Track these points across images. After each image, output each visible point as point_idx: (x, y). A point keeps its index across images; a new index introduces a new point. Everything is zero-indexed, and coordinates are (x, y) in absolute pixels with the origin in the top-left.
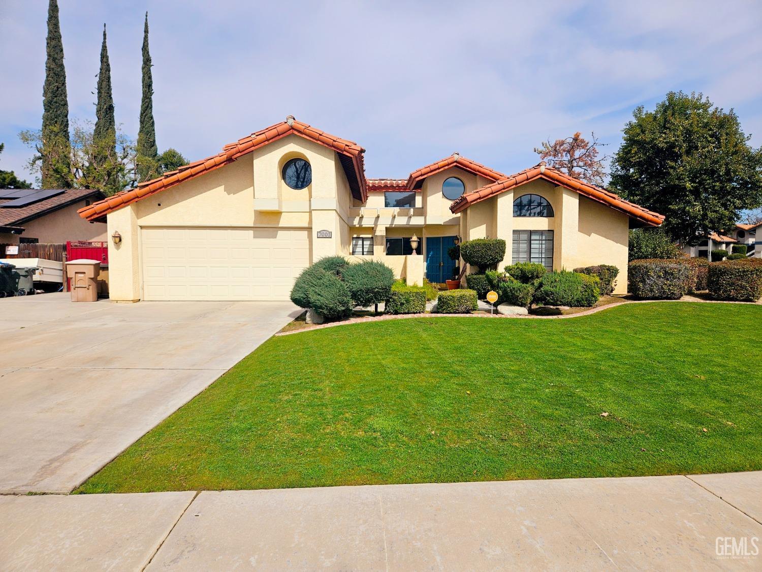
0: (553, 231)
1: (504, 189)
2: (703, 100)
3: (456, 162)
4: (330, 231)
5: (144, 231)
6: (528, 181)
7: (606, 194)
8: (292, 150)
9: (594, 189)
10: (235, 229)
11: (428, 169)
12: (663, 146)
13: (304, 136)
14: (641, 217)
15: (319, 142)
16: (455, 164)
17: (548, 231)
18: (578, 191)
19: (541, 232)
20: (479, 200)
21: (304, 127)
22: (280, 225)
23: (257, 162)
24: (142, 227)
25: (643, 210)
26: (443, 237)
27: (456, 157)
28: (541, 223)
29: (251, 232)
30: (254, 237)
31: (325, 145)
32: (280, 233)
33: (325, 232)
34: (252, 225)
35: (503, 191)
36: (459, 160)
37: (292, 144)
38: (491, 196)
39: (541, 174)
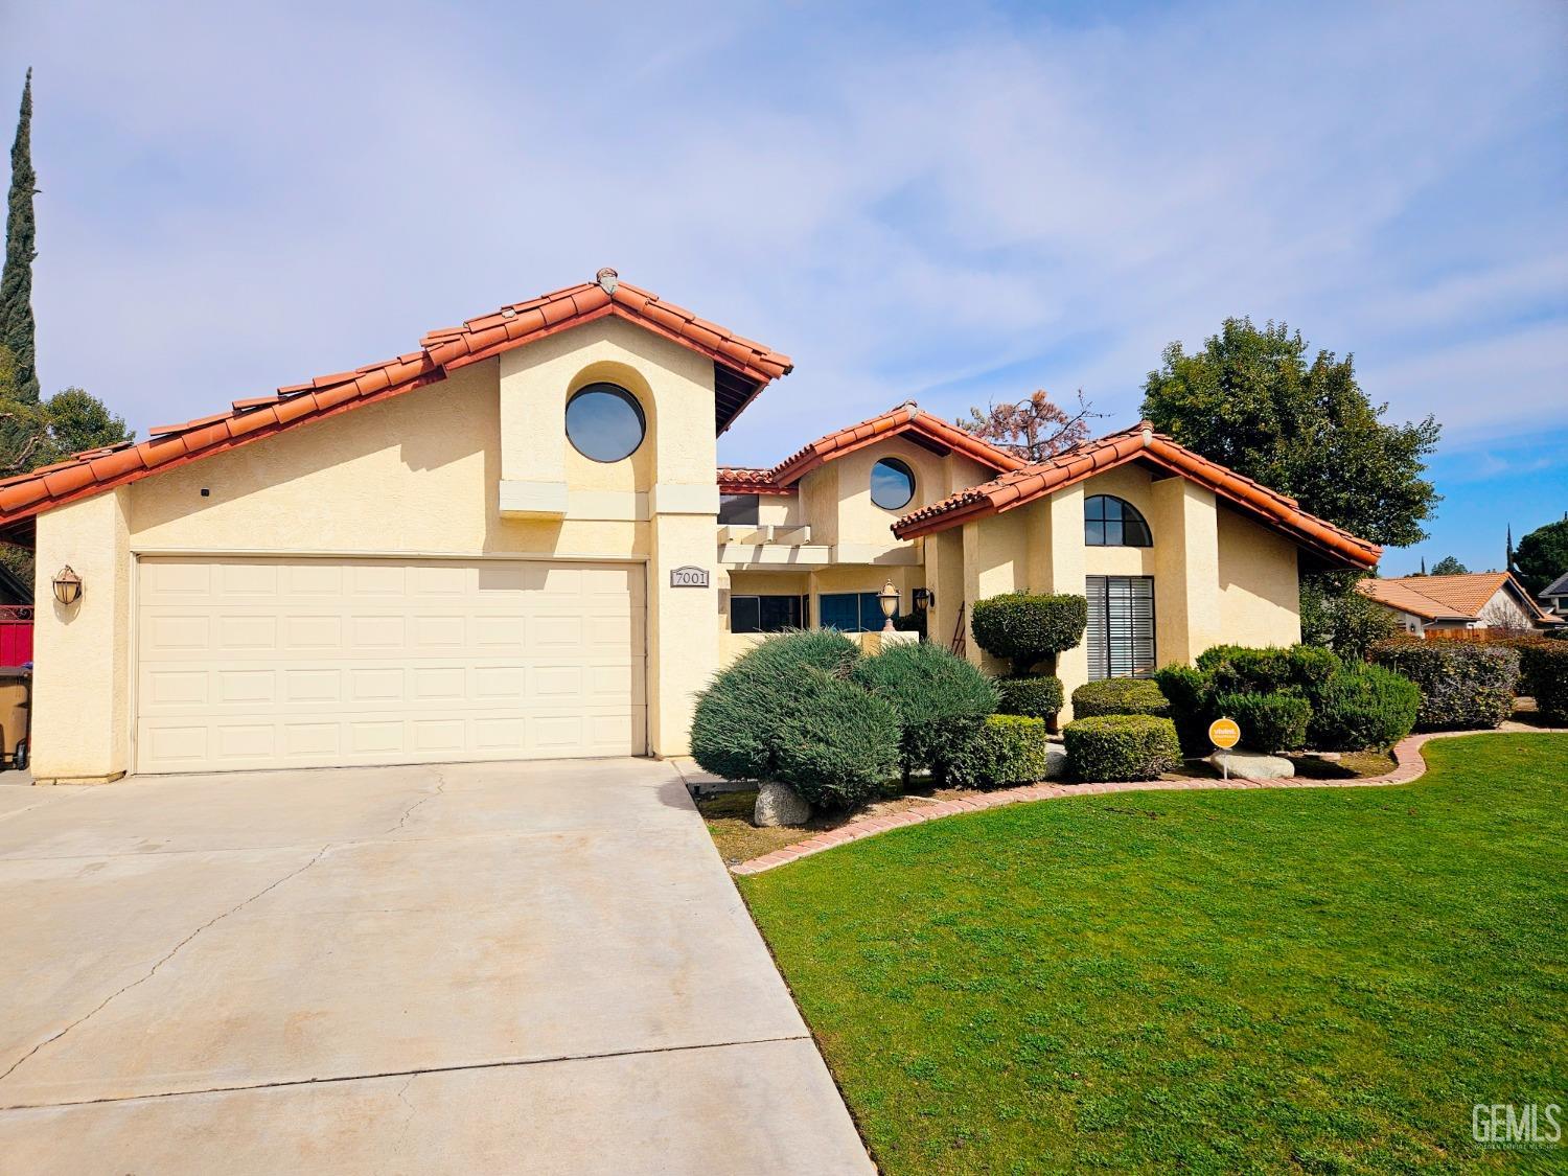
0: (1152, 578)
1: (1069, 479)
2: (1290, 337)
3: (911, 422)
4: (706, 569)
5: (146, 567)
6: (1116, 464)
7: (1273, 497)
8: (603, 358)
9: (1252, 486)
10: (428, 563)
11: (851, 436)
12: (1235, 420)
13: (642, 322)
14: (1339, 549)
15: (681, 340)
16: (908, 427)
17: (1143, 577)
18: (1217, 490)
19: (1129, 580)
20: (1015, 504)
21: (645, 300)
22: (558, 554)
23: (508, 384)
24: (140, 557)
25: (1341, 534)
26: (861, 594)
27: (911, 412)
28: (1127, 561)
29: (472, 574)
30: (482, 587)
31: (698, 349)
32: (555, 576)
33: (691, 572)
34: (479, 553)
35: (1066, 483)
36: (918, 417)
37: (605, 341)
38: (1041, 494)
39: (1144, 448)
